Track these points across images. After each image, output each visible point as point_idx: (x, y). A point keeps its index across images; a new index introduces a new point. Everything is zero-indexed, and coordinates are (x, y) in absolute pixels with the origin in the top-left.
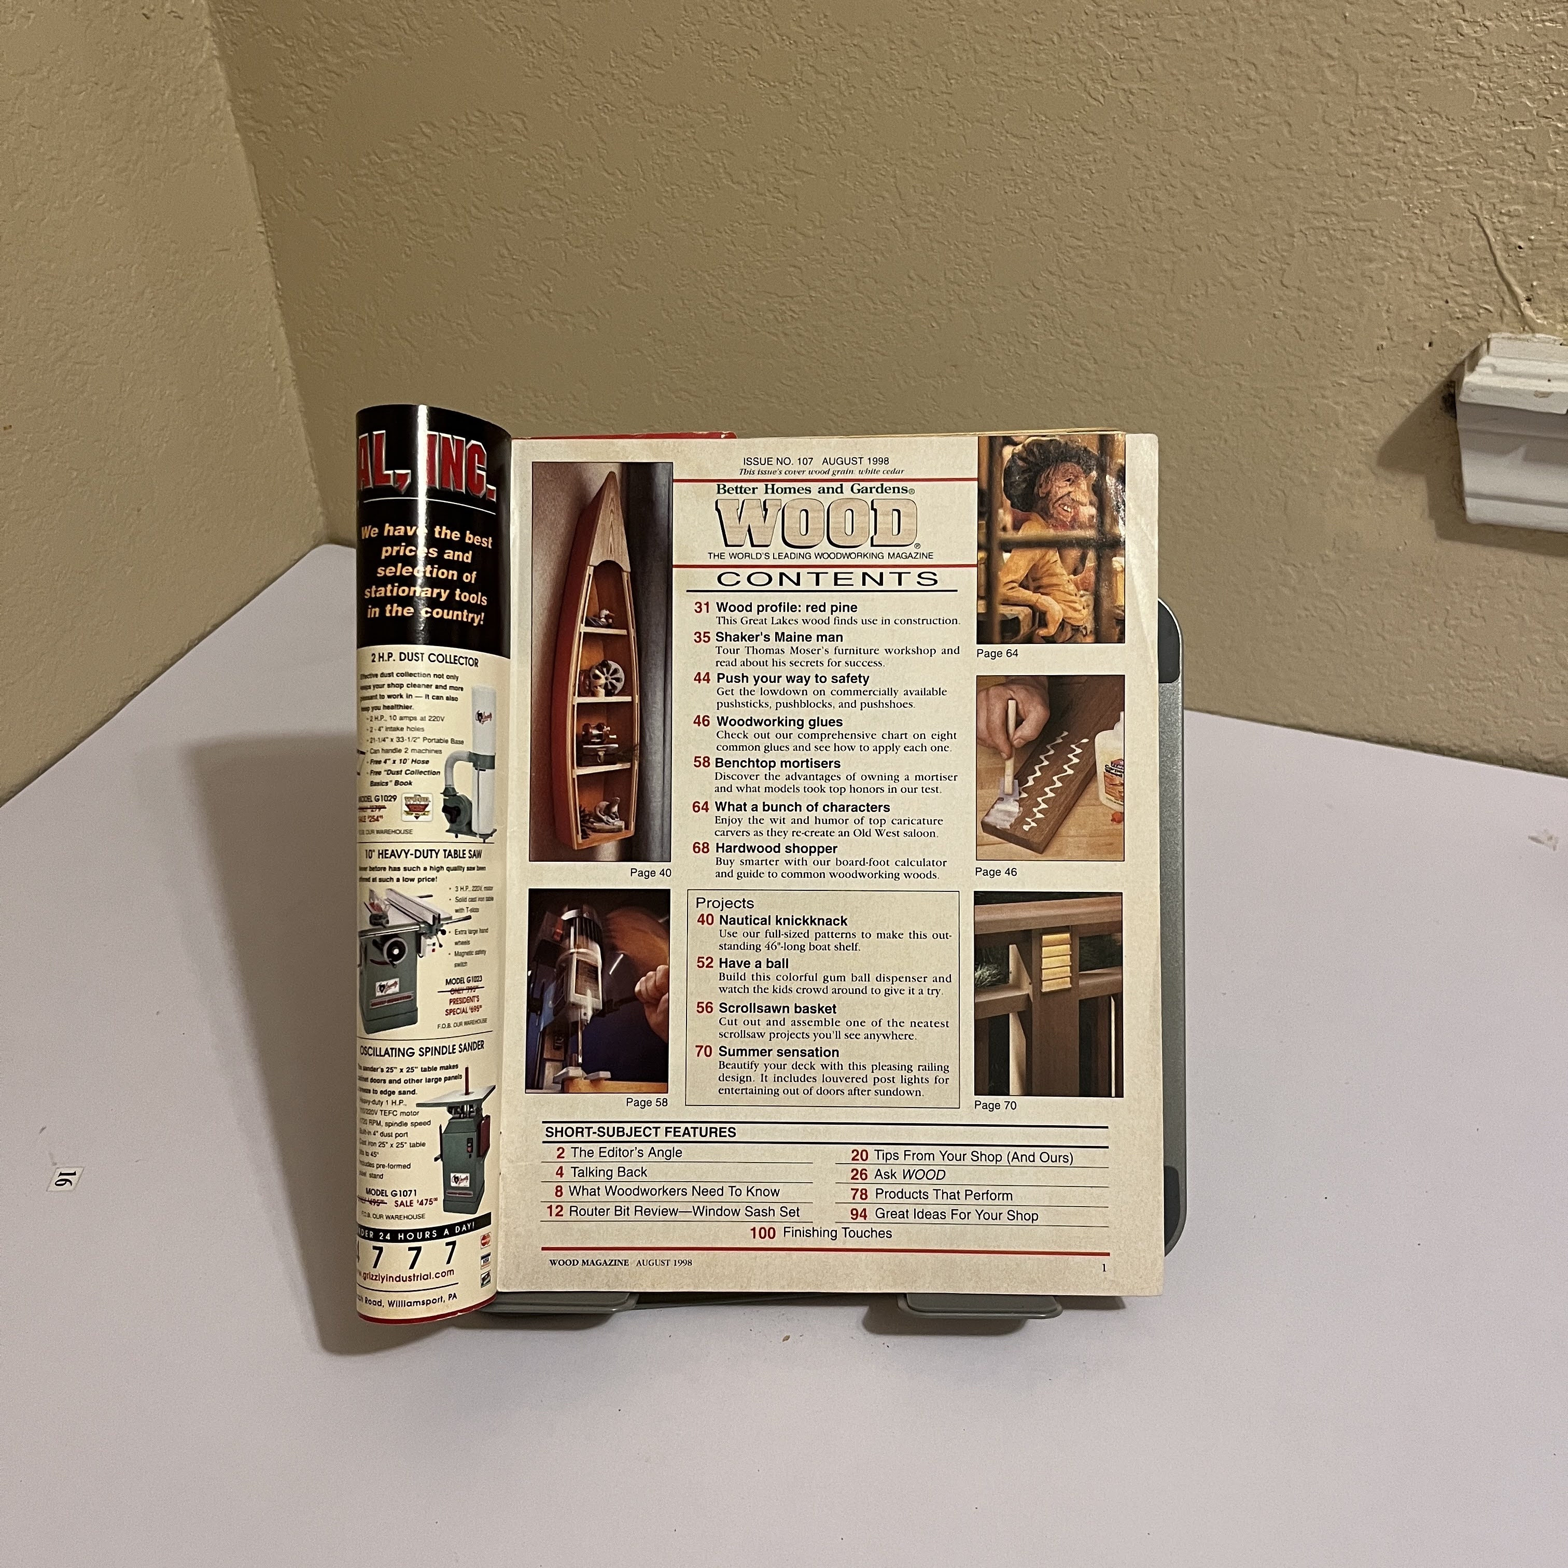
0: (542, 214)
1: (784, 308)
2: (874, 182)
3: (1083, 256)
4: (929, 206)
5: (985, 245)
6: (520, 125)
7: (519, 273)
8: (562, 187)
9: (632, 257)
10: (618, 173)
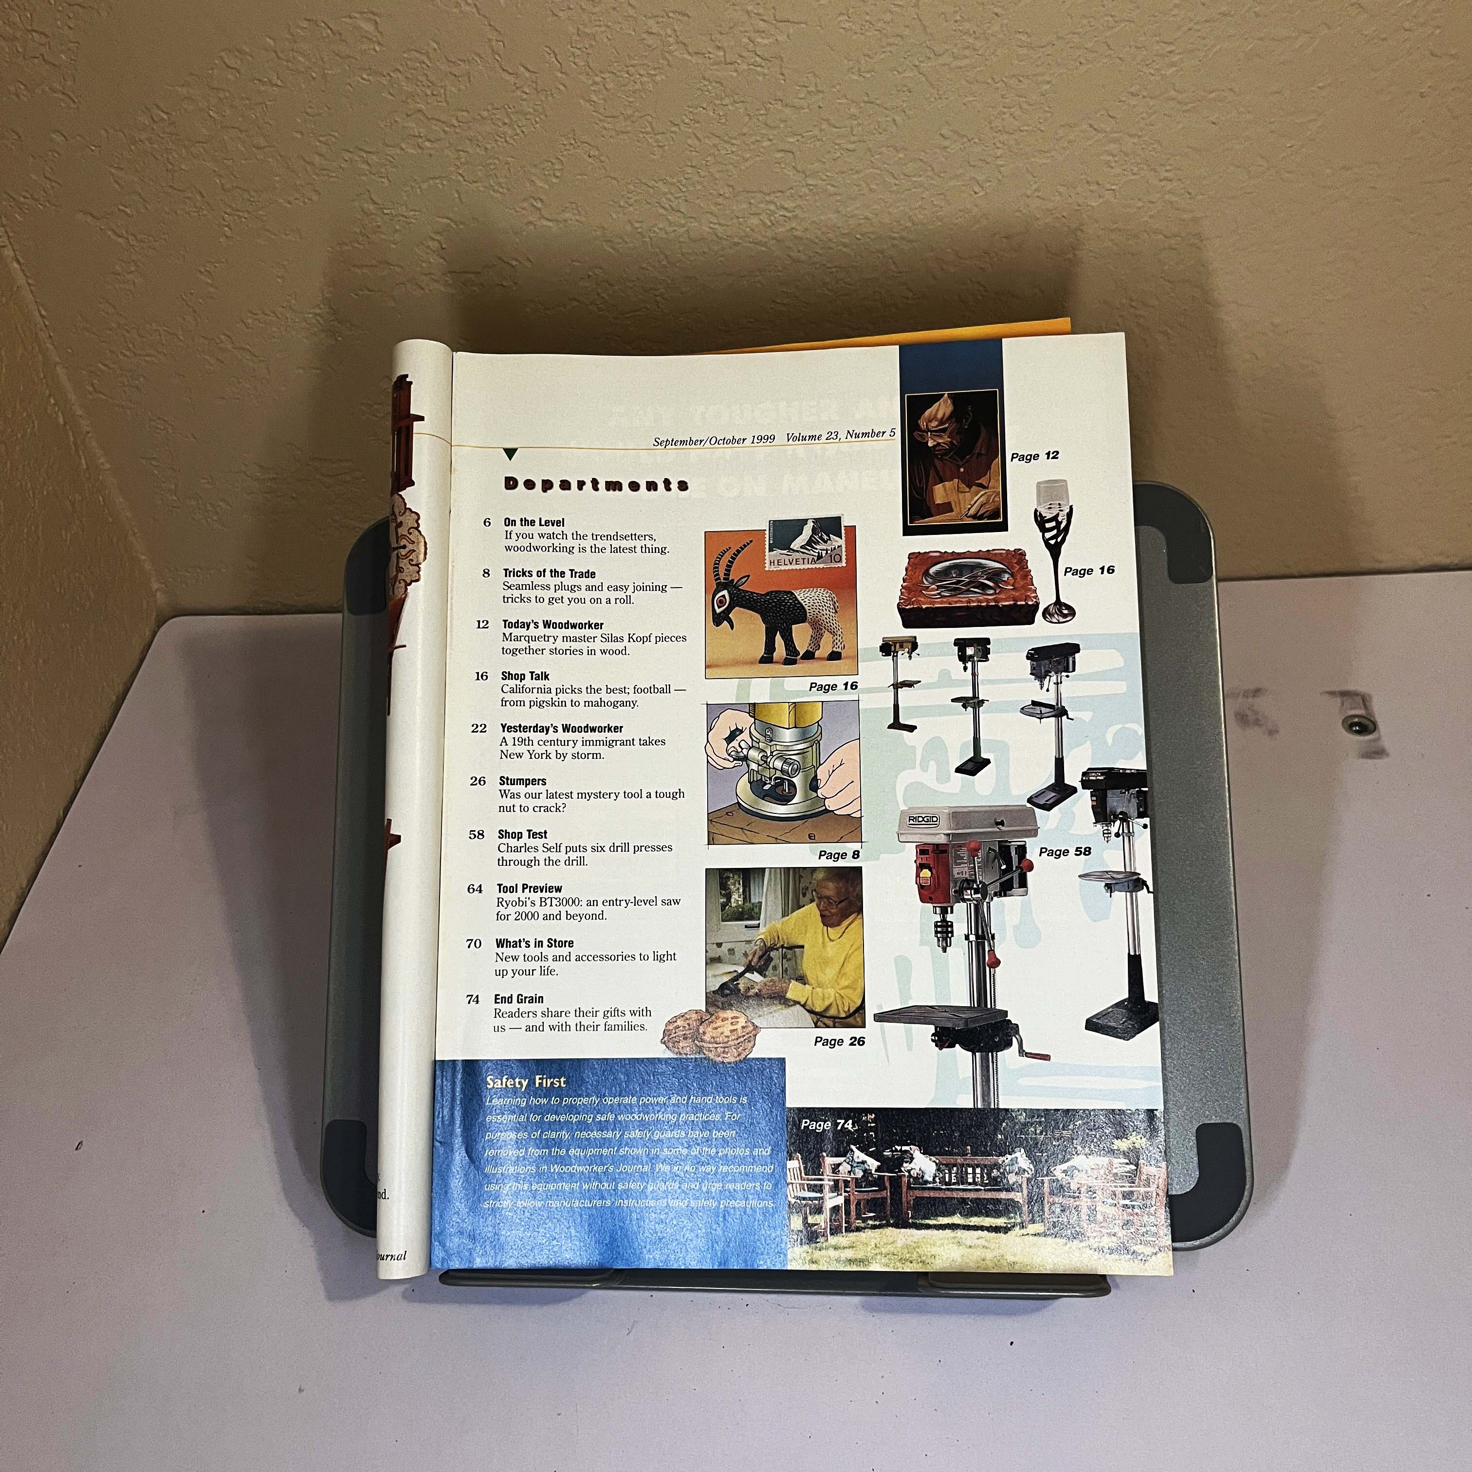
0: (419, 147)
1: (772, 207)
2: (888, 17)
3: (1173, 64)
4: (964, 37)
5: (1042, 74)
6: (369, 27)
7: (396, 231)
8: (444, 104)
9: (554, 180)
10: (522, 69)
